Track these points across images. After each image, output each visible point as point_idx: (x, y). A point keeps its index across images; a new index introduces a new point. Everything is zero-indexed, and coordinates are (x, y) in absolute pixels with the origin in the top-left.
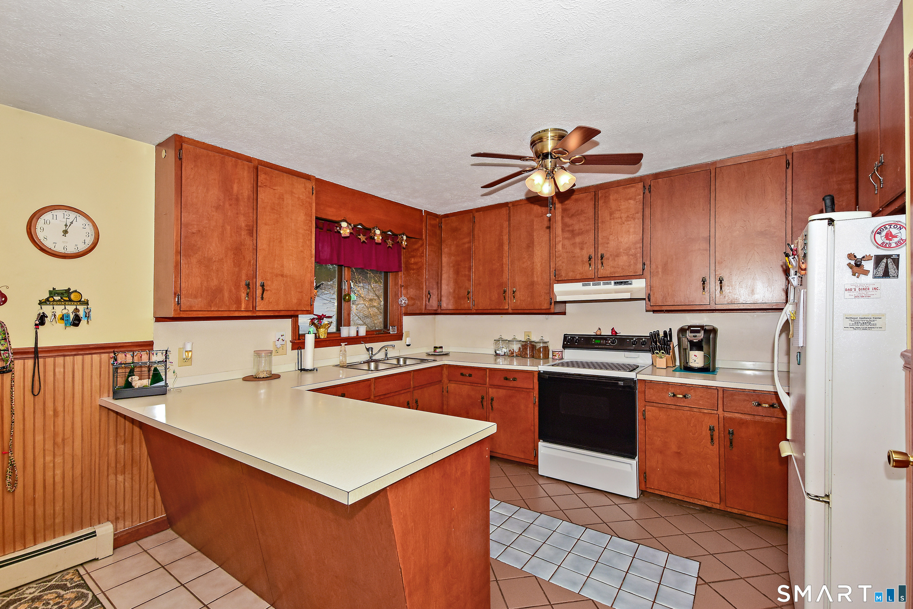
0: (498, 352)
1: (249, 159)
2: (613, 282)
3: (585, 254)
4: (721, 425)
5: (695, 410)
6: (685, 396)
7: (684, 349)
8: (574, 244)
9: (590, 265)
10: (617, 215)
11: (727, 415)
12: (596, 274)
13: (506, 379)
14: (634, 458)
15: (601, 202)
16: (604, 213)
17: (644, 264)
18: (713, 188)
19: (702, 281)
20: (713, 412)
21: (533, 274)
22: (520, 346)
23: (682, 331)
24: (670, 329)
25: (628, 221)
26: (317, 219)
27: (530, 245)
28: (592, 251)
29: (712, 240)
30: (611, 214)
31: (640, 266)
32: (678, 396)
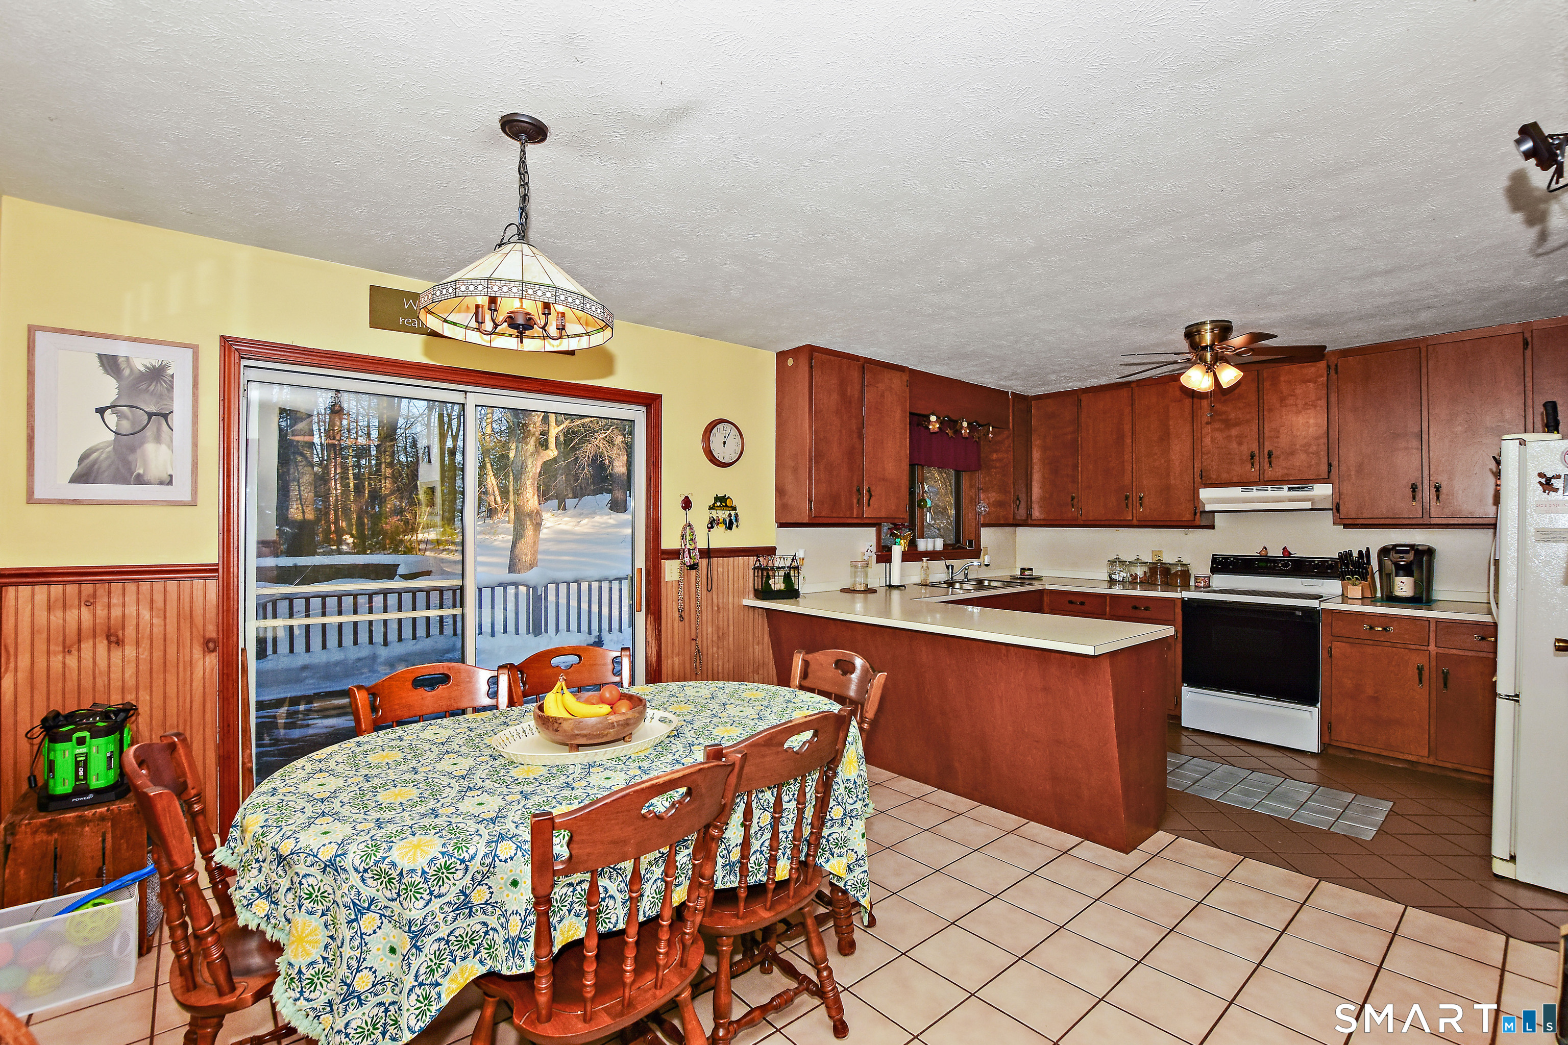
0: (1114, 577)
1: (856, 358)
2: (1285, 487)
3: (1245, 449)
4: (1433, 663)
5: (1399, 645)
6: (1385, 629)
7: (1387, 574)
8: (1229, 438)
9: (1253, 465)
10: (1291, 401)
11: (1441, 651)
12: (1262, 477)
13: (1135, 608)
14: (1315, 706)
15: (1267, 384)
16: (1271, 399)
17: (1330, 465)
18: (1424, 370)
19: (1412, 487)
20: (1422, 648)
21: (1168, 475)
22: (1145, 569)
23: (1385, 552)
24: (1368, 549)
25: (1307, 409)
26: (911, 414)
27: (1165, 437)
28: (1255, 447)
29: (1425, 436)
30: (1282, 399)
31: (1324, 468)
32: (1376, 629)
